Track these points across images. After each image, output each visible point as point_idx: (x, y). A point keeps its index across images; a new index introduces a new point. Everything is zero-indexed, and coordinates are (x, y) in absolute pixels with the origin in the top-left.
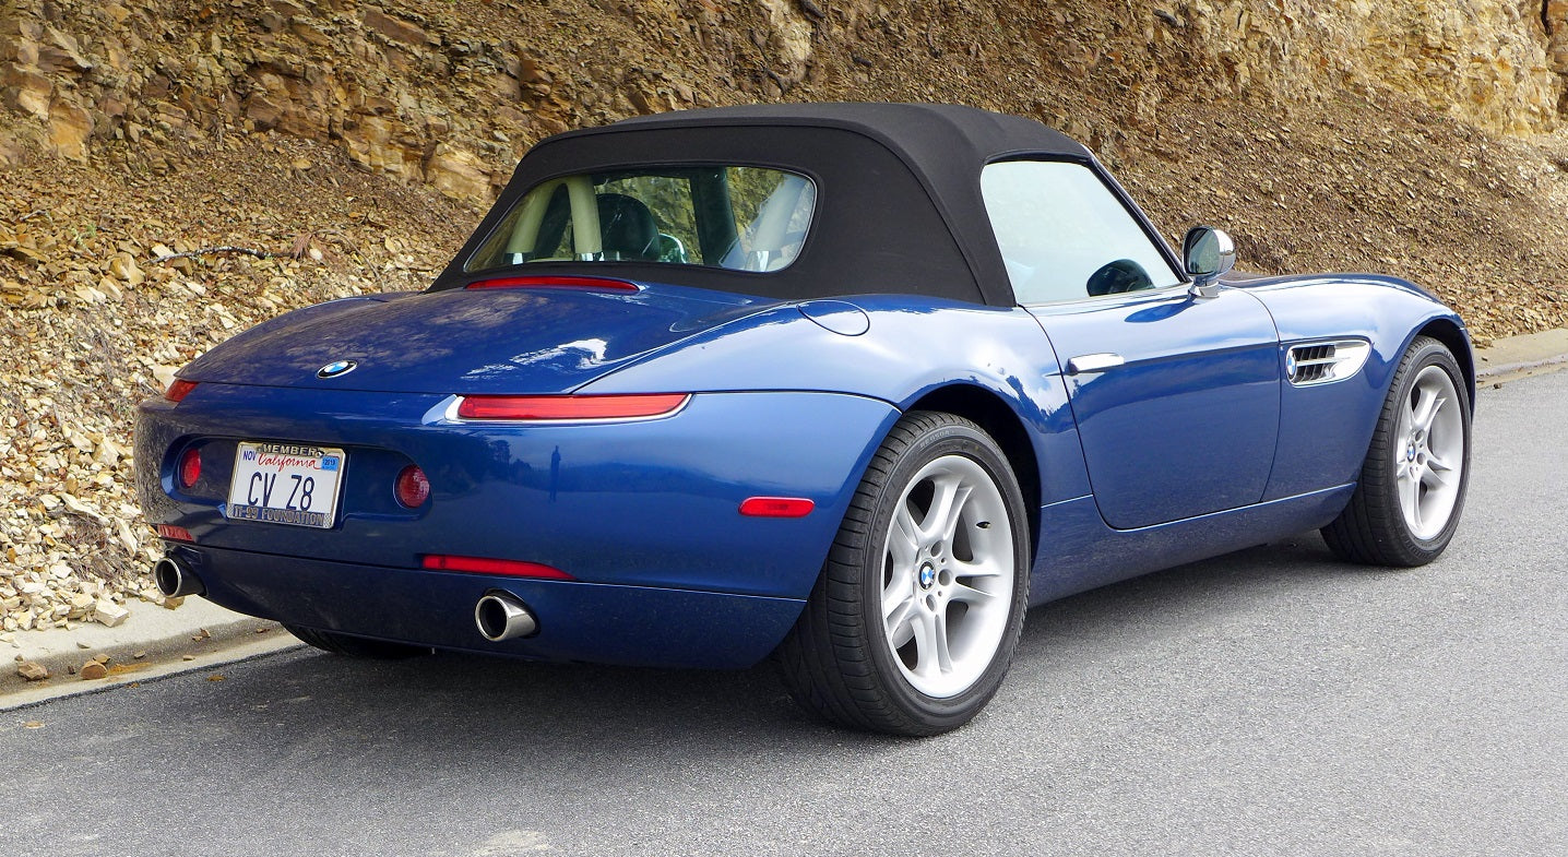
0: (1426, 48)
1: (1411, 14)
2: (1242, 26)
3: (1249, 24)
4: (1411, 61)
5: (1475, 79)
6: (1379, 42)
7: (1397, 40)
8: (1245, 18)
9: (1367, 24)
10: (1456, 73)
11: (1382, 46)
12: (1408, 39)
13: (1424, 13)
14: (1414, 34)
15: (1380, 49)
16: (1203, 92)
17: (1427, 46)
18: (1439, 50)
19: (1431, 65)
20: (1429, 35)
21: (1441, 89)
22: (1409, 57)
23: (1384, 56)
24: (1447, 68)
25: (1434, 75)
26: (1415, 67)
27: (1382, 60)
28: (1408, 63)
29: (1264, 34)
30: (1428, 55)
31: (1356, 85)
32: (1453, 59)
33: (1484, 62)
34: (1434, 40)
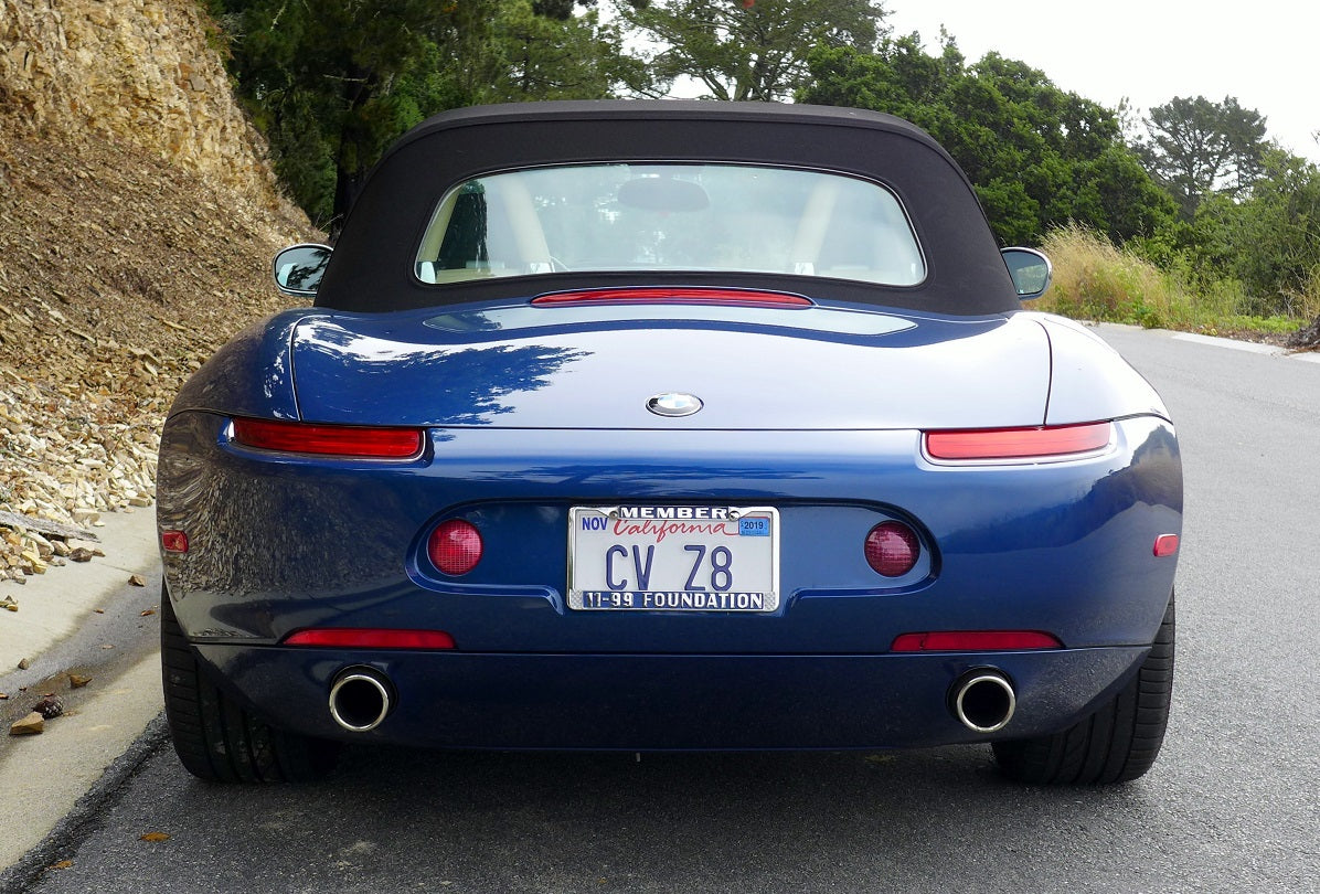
0: (137, 98)
1: (121, 65)
2: (28, 67)
3: (34, 65)
4: (125, 109)
5: (173, 129)
6: (100, 90)
7: (114, 89)
8: (30, 58)
9: (89, 73)
10: (162, 122)
11: (103, 94)
12: (121, 89)
13: (132, 66)
14: (126, 85)
15: (102, 95)
16: (20, 128)
17: (137, 96)
18: (147, 100)
19: (142, 114)
20: (139, 87)
21: (150, 137)
22: (123, 106)
23: (105, 104)
24: (156, 118)
25: (144, 124)
26: (128, 115)
27: (103, 108)
28: (123, 110)
29: (47, 75)
30: (138, 105)
31: (99, 130)
32: (160, 110)
33: (181, 113)
34: (143, 92)
